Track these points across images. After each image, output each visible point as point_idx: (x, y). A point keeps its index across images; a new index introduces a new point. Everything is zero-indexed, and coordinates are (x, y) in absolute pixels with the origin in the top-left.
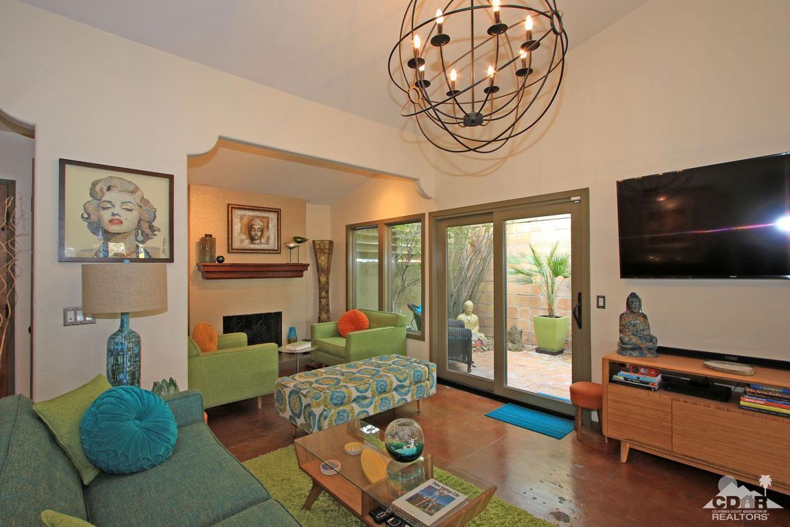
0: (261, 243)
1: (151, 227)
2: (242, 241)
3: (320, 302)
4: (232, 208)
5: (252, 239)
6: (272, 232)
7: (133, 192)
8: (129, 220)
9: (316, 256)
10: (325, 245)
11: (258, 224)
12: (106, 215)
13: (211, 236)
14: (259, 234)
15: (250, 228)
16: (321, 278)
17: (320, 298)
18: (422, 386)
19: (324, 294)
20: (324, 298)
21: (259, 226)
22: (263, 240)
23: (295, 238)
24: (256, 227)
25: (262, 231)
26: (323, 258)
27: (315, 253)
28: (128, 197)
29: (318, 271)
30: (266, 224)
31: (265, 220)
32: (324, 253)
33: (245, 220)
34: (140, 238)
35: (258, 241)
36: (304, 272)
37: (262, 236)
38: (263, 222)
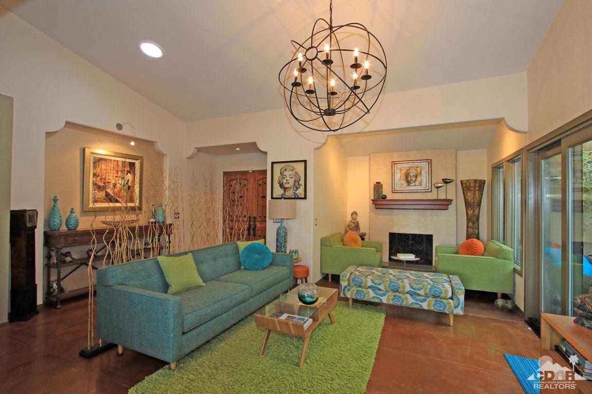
0: (415, 185)
1: (299, 184)
2: (402, 185)
3: (467, 231)
4: (395, 164)
5: (409, 183)
6: (424, 178)
7: (293, 170)
8: (291, 182)
9: (464, 193)
10: (470, 184)
11: (413, 173)
12: (284, 181)
13: (380, 183)
14: (414, 179)
15: (407, 175)
16: (469, 211)
17: (467, 227)
18: (442, 302)
19: (470, 224)
20: (471, 228)
21: (414, 174)
22: (417, 183)
23: (443, 180)
24: (412, 175)
25: (416, 177)
26: (469, 194)
27: (463, 190)
28: (291, 173)
29: (466, 206)
30: (419, 171)
31: (419, 170)
32: (470, 190)
33: (404, 171)
34: (295, 189)
35: (413, 184)
36: (450, 206)
37: (416, 180)
38: (417, 171)
